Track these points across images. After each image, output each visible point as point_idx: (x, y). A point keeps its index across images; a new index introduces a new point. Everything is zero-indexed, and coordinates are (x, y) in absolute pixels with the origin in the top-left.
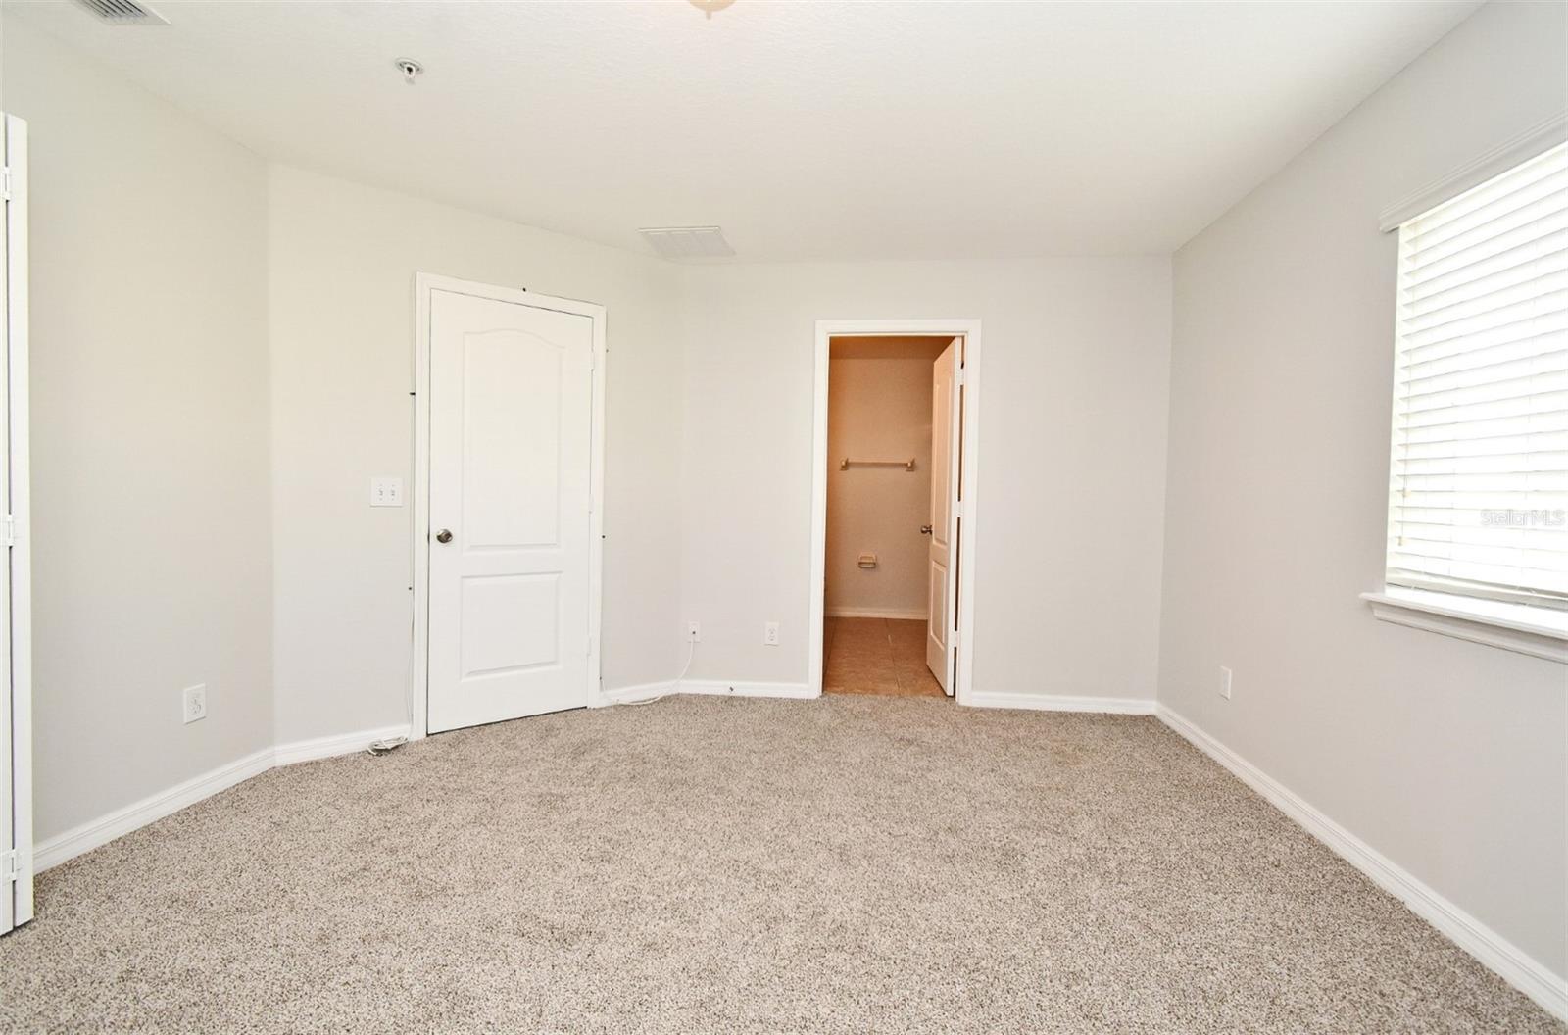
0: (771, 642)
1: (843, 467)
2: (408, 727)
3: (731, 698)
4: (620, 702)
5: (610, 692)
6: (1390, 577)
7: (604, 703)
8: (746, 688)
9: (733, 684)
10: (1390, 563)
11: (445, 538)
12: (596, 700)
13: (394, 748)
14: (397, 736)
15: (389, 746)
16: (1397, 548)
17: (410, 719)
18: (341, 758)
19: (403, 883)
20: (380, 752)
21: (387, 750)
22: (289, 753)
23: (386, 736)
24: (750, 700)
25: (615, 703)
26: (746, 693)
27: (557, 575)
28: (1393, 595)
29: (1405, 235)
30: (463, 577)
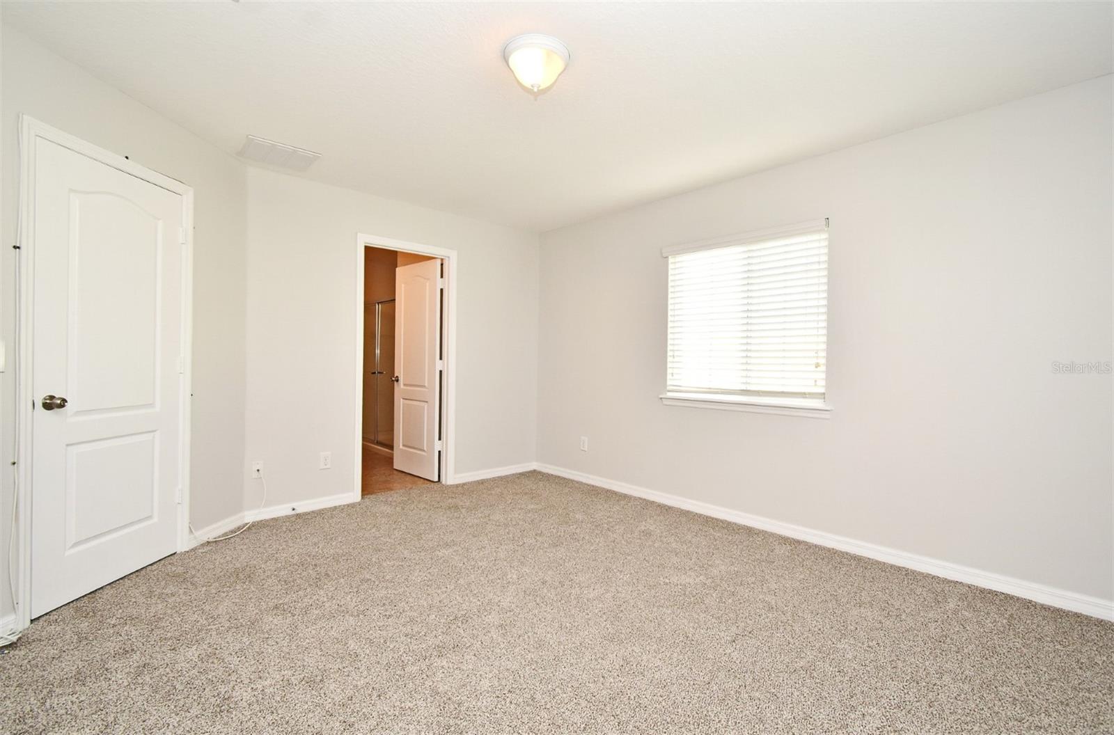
0: (325, 467)
3: (293, 516)
5: (197, 534)
6: (668, 388)
7: (191, 545)
8: (304, 506)
9: (294, 505)
10: (669, 382)
12: (186, 543)
16: (671, 377)
26: (307, 509)
27: (152, 434)
28: (670, 395)
29: (671, 260)
30: (67, 445)
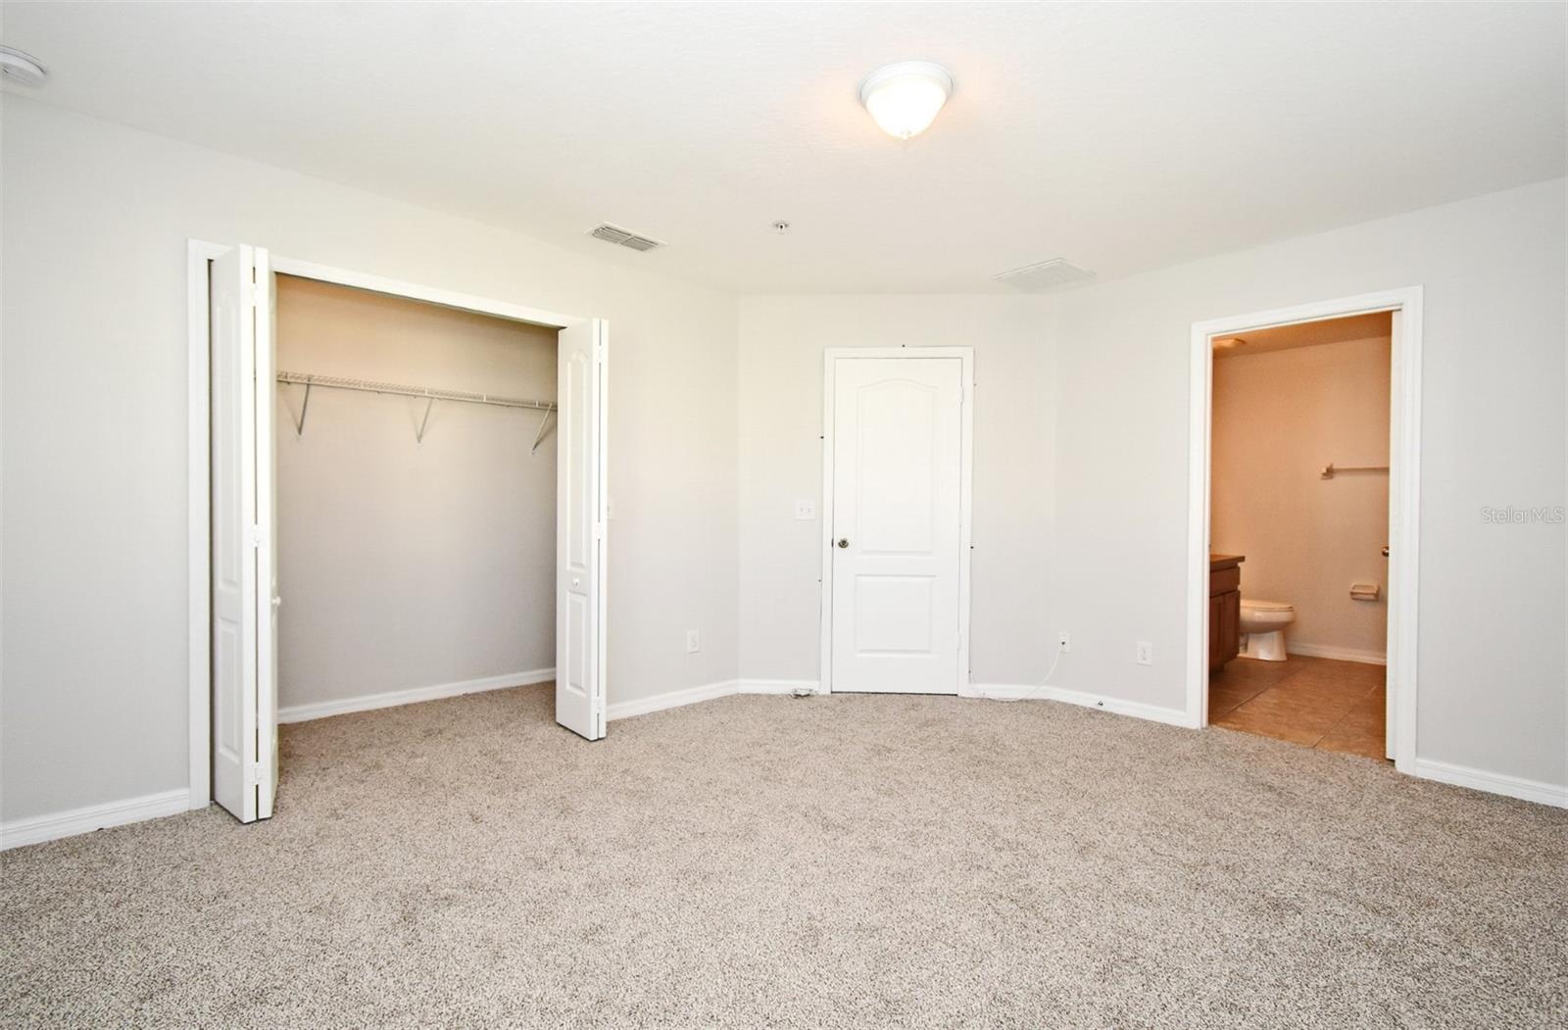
0: (1145, 662)
1: (1324, 474)
2: (817, 683)
3: (1098, 712)
4: (986, 696)
5: (979, 687)
7: (972, 694)
8: (1114, 705)
9: (1102, 699)
11: (843, 544)
12: (966, 690)
13: (805, 696)
14: (811, 688)
15: (803, 694)
17: (819, 678)
18: (774, 696)
19: (763, 769)
20: (798, 696)
21: (800, 696)
22: (748, 685)
23: (803, 686)
24: (1115, 717)
25: (981, 696)
26: (1116, 711)
30: (857, 575)
